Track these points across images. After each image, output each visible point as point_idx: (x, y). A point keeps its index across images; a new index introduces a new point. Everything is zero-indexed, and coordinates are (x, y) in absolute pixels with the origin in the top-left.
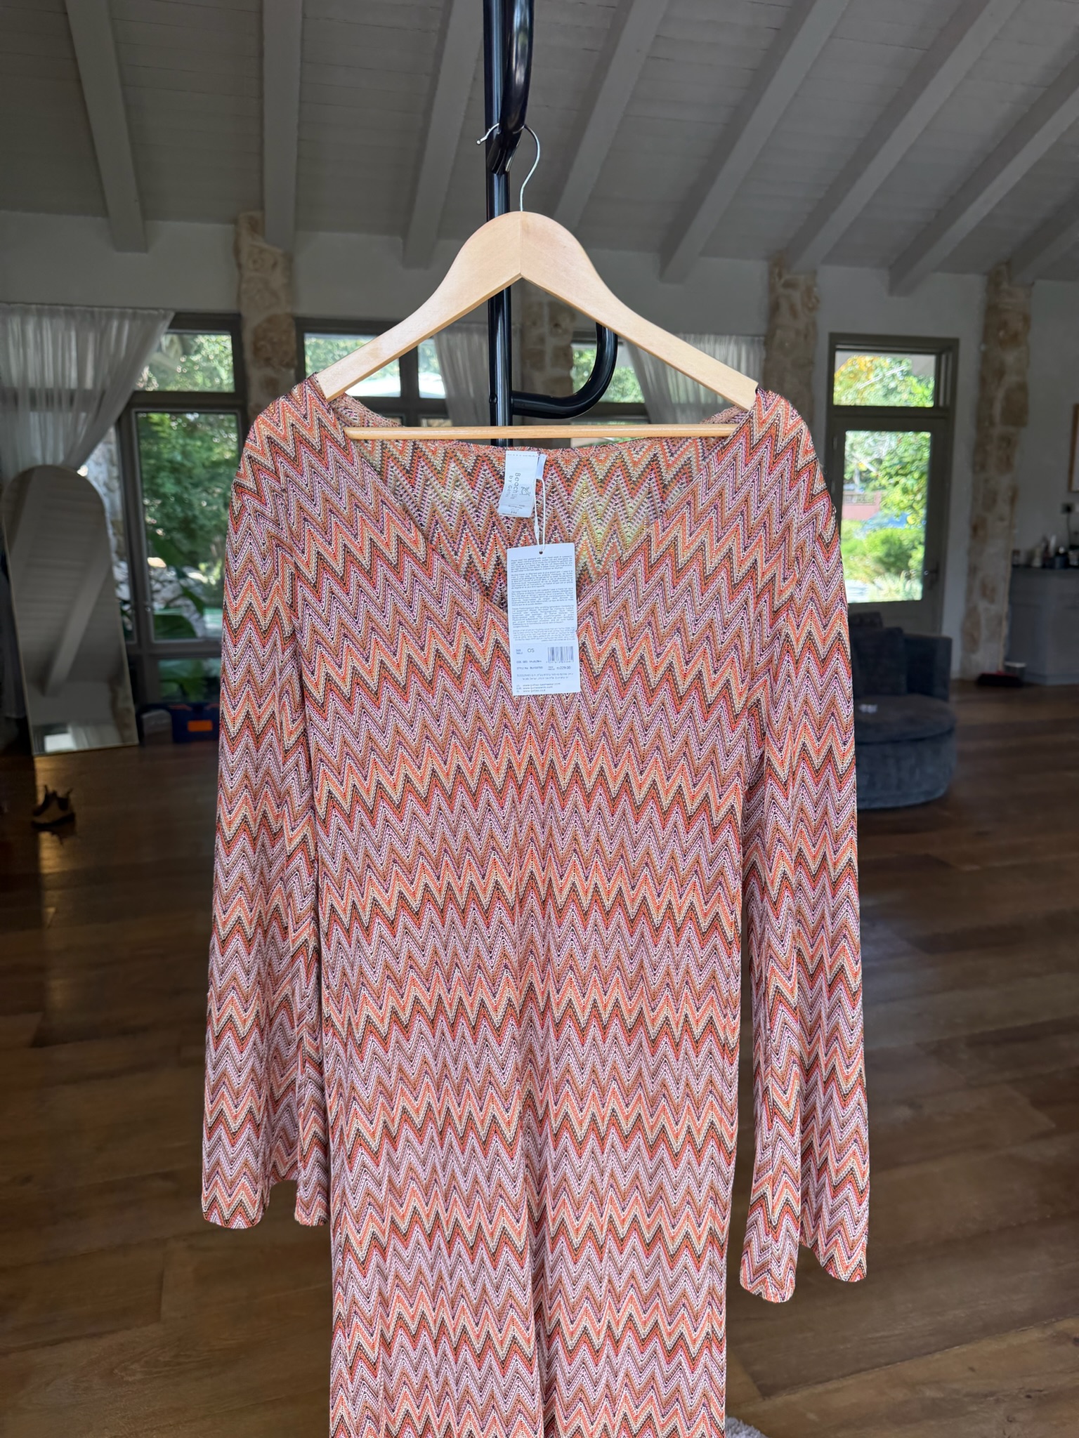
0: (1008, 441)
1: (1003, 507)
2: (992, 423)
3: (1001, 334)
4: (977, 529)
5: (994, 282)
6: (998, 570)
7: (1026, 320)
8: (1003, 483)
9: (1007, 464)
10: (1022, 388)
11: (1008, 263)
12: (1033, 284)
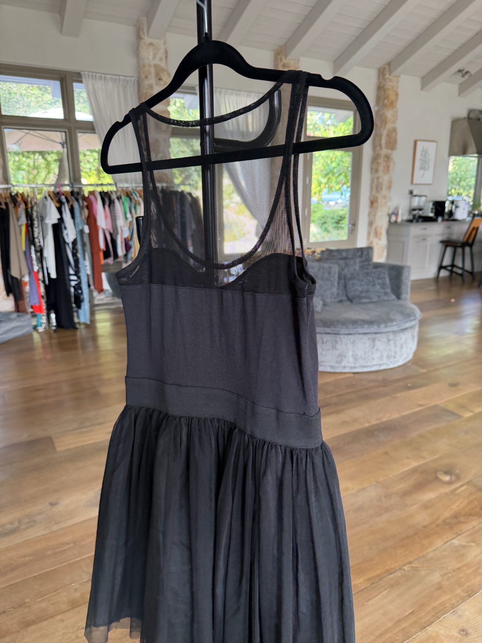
0: (388, 158)
1: (384, 192)
2: (381, 148)
3: (386, 101)
4: (373, 203)
5: (382, 72)
6: (382, 223)
7: (397, 95)
8: (385, 179)
9: (387, 169)
10: (394, 130)
11: (389, 64)
12: (399, 76)
